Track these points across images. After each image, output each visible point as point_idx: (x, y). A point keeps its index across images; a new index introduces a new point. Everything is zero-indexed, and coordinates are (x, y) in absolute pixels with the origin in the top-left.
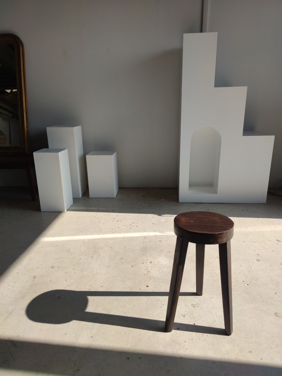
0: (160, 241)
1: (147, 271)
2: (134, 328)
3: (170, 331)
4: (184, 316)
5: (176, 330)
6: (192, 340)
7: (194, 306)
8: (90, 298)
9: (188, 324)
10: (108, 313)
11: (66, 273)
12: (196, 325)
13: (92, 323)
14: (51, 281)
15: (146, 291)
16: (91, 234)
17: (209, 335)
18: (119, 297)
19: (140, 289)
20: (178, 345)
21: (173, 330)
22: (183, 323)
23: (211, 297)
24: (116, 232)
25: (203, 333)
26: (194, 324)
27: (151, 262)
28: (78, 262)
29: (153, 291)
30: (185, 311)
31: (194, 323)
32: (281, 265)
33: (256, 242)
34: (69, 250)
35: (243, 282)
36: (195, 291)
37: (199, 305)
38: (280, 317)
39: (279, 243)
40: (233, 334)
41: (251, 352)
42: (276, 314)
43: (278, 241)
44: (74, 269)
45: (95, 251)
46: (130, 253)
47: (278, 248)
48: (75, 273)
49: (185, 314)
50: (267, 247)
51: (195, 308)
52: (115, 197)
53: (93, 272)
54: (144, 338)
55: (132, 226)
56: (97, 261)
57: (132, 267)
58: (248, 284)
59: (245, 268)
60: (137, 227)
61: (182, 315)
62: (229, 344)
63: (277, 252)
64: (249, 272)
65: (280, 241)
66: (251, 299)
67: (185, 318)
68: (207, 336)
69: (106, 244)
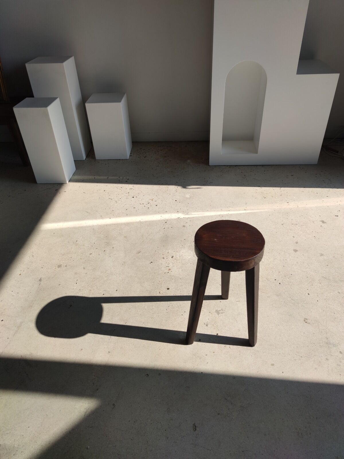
1: (168, 268)
2: (154, 341)
3: (191, 343)
4: (207, 325)
5: (198, 342)
6: (214, 352)
7: (218, 312)
8: (105, 306)
9: (211, 334)
10: (125, 324)
11: (76, 273)
12: (219, 335)
13: (109, 336)
14: (59, 285)
15: (167, 295)
16: (102, 217)
17: (231, 346)
18: (136, 303)
19: (160, 292)
21: (194, 342)
22: (206, 333)
26: (217, 334)
27: (173, 256)
28: (88, 258)
29: (175, 295)
32: (321, 256)
33: (297, 224)
34: (77, 242)
35: (275, 281)
36: (220, 294)
37: (223, 311)
38: (309, 323)
39: (323, 225)
40: (257, 345)
41: (273, 365)
42: (305, 320)
43: (323, 222)
44: (84, 268)
45: (107, 242)
46: (149, 245)
47: (321, 233)
48: (86, 274)
49: (209, 322)
50: (308, 232)
51: (220, 315)
52: (128, 158)
53: (107, 272)
54: (164, 352)
55: (151, 205)
56: (110, 256)
57: (150, 263)
58: (280, 283)
59: (279, 262)
60: (156, 205)
61: (204, 324)
62: (252, 356)
63: (319, 239)
64: (284, 266)
65: (325, 221)
66: (281, 302)
67: (207, 327)
68: (230, 348)
69: (120, 233)
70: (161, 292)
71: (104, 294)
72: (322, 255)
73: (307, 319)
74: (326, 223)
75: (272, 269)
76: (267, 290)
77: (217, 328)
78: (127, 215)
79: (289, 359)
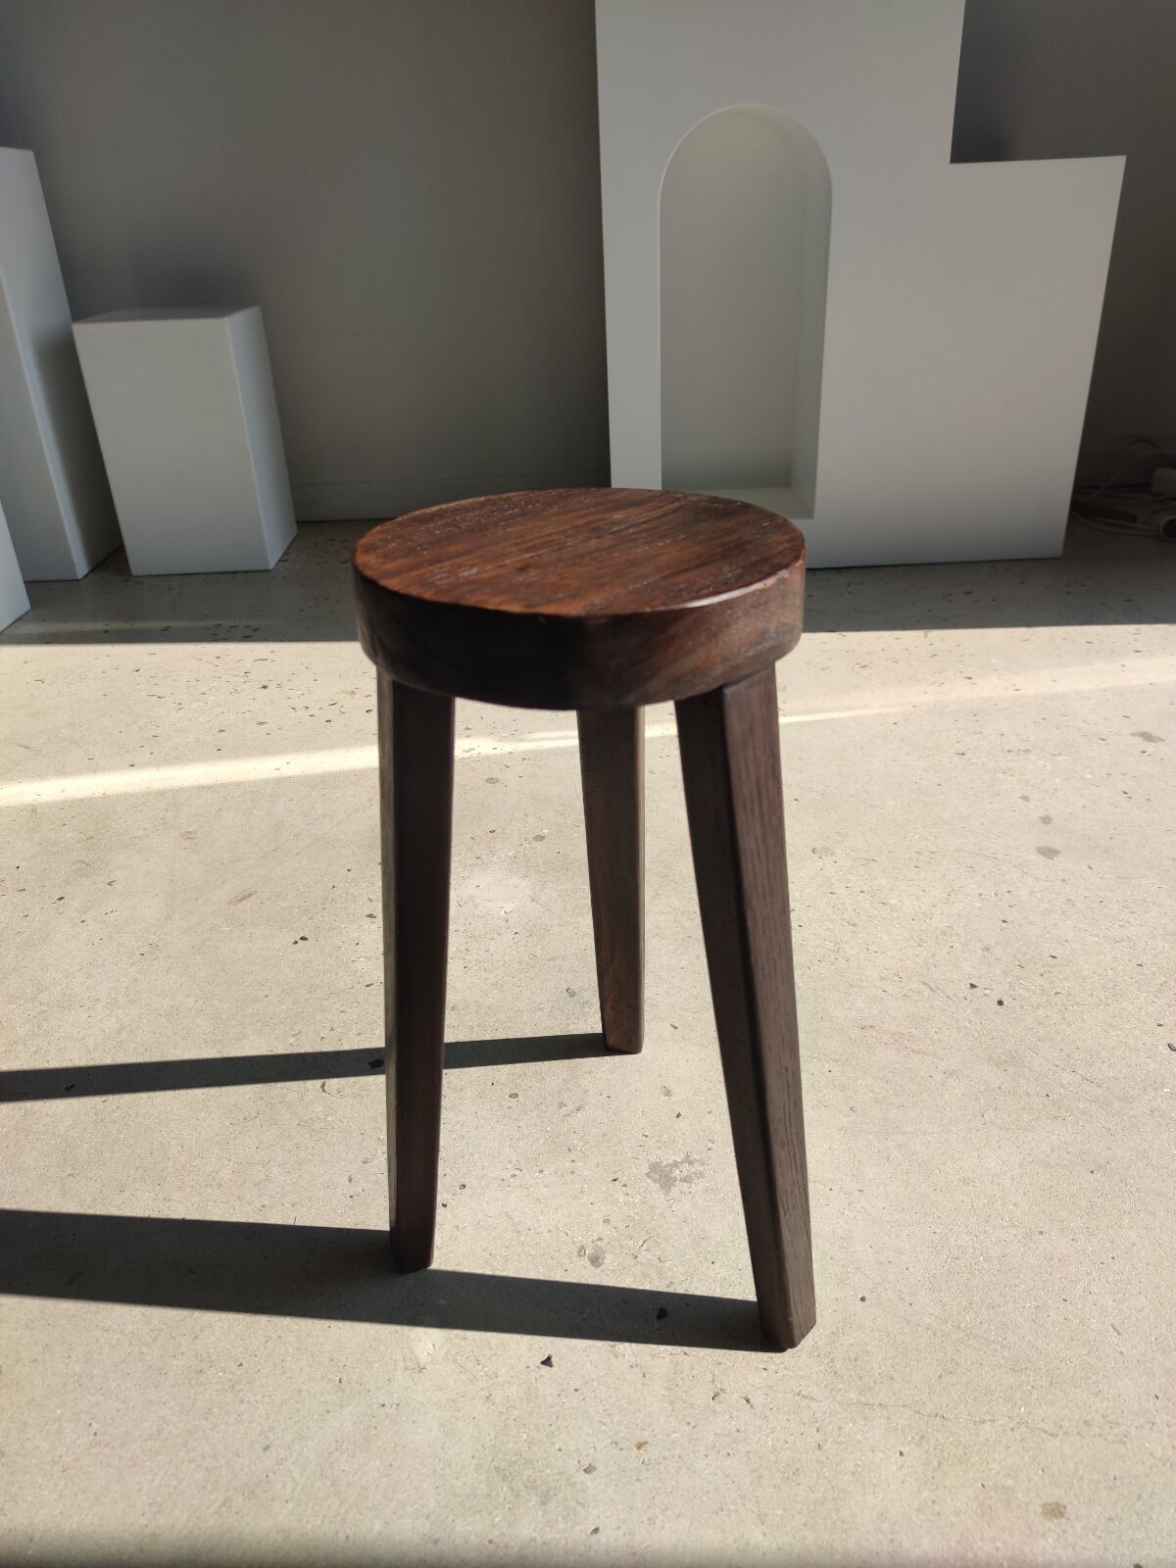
0: (492, 781)
6: (640, 1446)
7: (663, 1175)
16: (93, 767)
19: (323, 1085)
20: (535, 1499)
24: (239, 750)
30: (607, 1221)
33: (1027, 751)
35: (969, 992)
37: (697, 1167)
39: (1151, 747)
41: (1055, 1511)
43: (1148, 737)
45: (86, 860)
46: (305, 863)
47: (1152, 777)
49: (606, 1240)
50: (1090, 776)
51: (674, 1190)
52: (271, 566)
53: (41, 996)
54: (292, 1467)
55: (343, 710)
56: (83, 922)
57: (296, 942)
58: (998, 998)
59: (978, 904)
60: (367, 712)
61: (579, 1252)
62: (901, 1454)
63: (1149, 800)
64: (1004, 921)
65: (1155, 735)
66: (1028, 1094)
67: (598, 1271)
68: (748, 1401)
69: (163, 819)
70: (333, 1084)
74: (1163, 740)
75: (946, 935)
76: (936, 1037)
77: (659, 1273)
78: (219, 752)
79: (1160, 1459)
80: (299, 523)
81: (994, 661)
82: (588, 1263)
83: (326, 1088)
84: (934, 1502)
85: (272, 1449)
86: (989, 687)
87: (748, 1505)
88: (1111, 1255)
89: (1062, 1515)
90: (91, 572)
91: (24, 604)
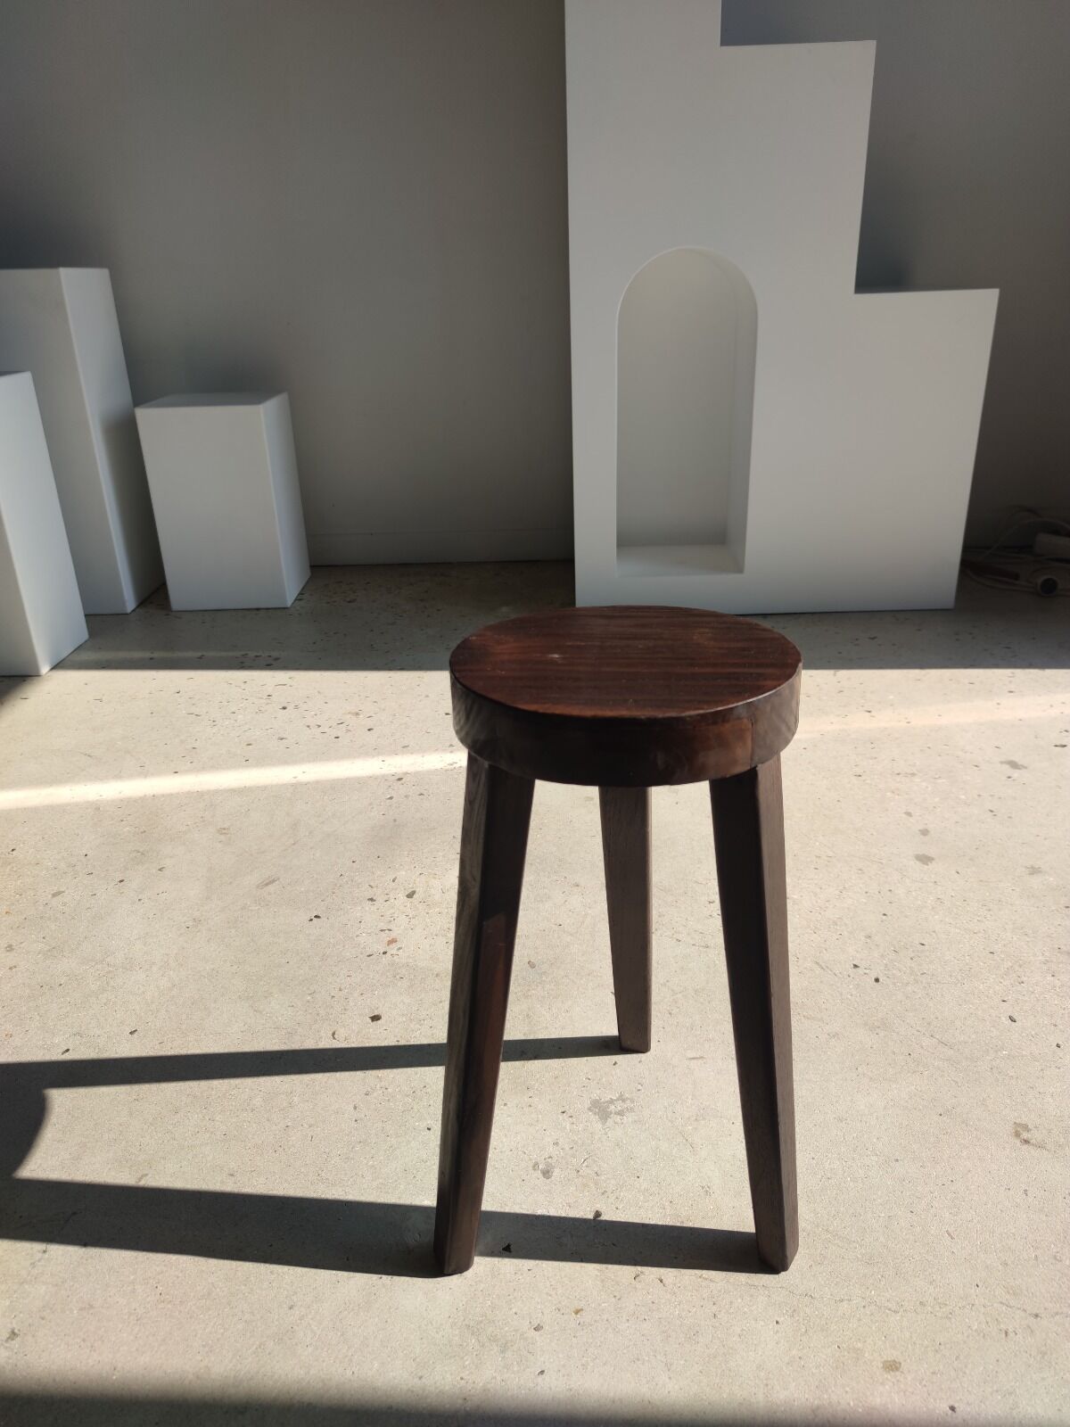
1: (385, 937)
2: (265, 1261)
3: (462, 1267)
4: (547, 1173)
5: (496, 1260)
6: (577, 1312)
7: (601, 1110)
8: (61, 1100)
9: (564, 1215)
10: (140, 1179)
12: (603, 1218)
13: (36, 1247)
15: (367, 1045)
16: (143, 771)
17: (669, 1274)
18: (216, 1083)
19: (334, 1034)
20: (496, 1348)
21: (477, 1260)
22: (539, 1212)
23: (693, 1058)
24: (263, 760)
25: (639, 1268)
26: (598, 1214)
27: (414, 893)
28: (41, 908)
29: (403, 1043)
30: (556, 1144)
31: (594, 1210)
32: (1030, 874)
33: (913, 774)
34: (14, 853)
35: (852, 971)
36: (614, 1032)
37: (628, 1104)
38: (1041, 1146)
39: (1016, 774)
40: (798, 1263)
41: (892, 1366)
42: (1020, 1133)
43: (1014, 765)
44: (10, 946)
45: (141, 850)
46: (318, 855)
47: (1015, 798)
48: (11, 968)
49: (555, 1158)
50: (963, 797)
51: (610, 1122)
52: (289, 604)
53: (108, 960)
54: (311, 1322)
55: (349, 728)
56: (140, 900)
57: (311, 920)
58: (875, 976)
59: (864, 901)
60: (369, 730)
61: (534, 1166)
62: (777, 1322)
63: (1010, 817)
64: (885, 915)
65: (1020, 763)
66: (894, 1053)
67: (548, 1181)
68: (661, 1281)
69: (202, 817)
70: (341, 1033)
71: (68, 1050)
72: (1034, 871)
73: (1026, 1128)
74: (1026, 768)
75: (836, 925)
76: (824, 1006)
77: (596, 1184)
78: (247, 762)
79: (976, 1330)
80: (313, 567)
81: (891, 697)
82: (541, 1176)
83: (336, 1036)
84: (800, 1358)
85: (295, 1308)
86: (886, 720)
87: (658, 1357)
88: (951, 1179)
89: (897, 1369)
90: (138, 607)
91: (82, 634)
